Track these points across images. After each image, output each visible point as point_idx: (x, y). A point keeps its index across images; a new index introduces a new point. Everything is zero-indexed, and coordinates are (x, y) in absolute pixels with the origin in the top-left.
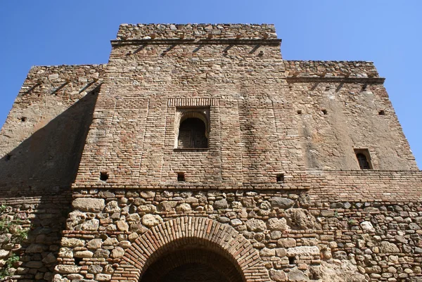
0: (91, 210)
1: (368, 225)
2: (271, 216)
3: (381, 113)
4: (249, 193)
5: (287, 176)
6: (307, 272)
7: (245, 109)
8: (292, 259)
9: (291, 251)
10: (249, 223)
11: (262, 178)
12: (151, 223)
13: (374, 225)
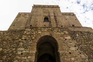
0: (28, 31)
1: (77, 35)
2: (61, 32)
3: (76, 20)
4: (57, 28)
5: (63, 26)
6: (69, 42)
7: (55, 16)
8: (66, 39)
9: (65, 38)
10: (57, 33)
11: (59, 26)
12: (40, 33)
13: (79, 35)
